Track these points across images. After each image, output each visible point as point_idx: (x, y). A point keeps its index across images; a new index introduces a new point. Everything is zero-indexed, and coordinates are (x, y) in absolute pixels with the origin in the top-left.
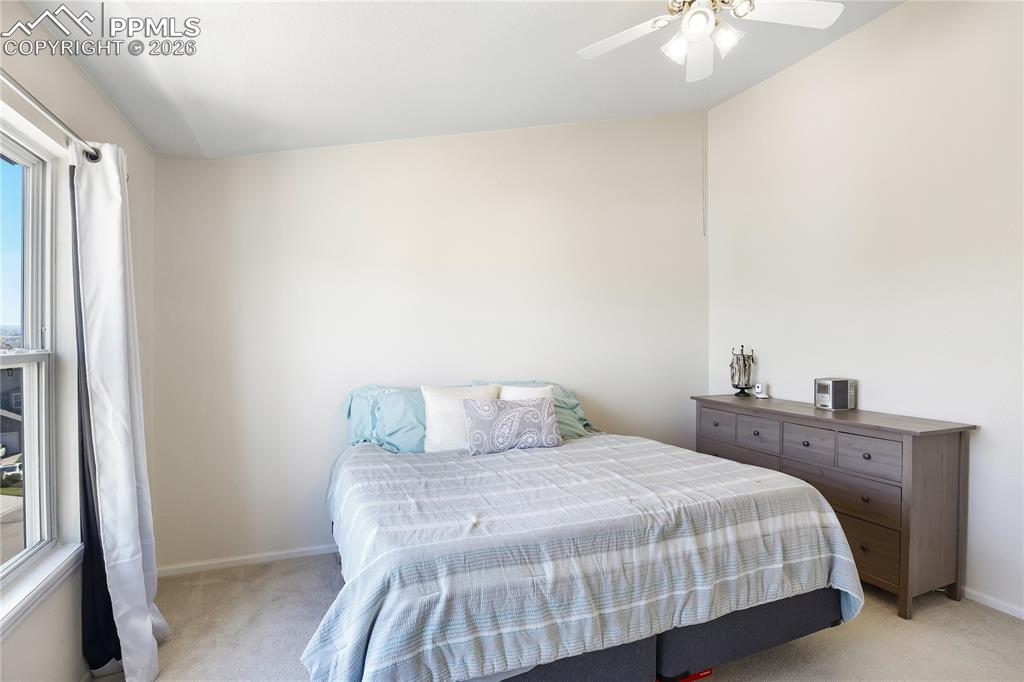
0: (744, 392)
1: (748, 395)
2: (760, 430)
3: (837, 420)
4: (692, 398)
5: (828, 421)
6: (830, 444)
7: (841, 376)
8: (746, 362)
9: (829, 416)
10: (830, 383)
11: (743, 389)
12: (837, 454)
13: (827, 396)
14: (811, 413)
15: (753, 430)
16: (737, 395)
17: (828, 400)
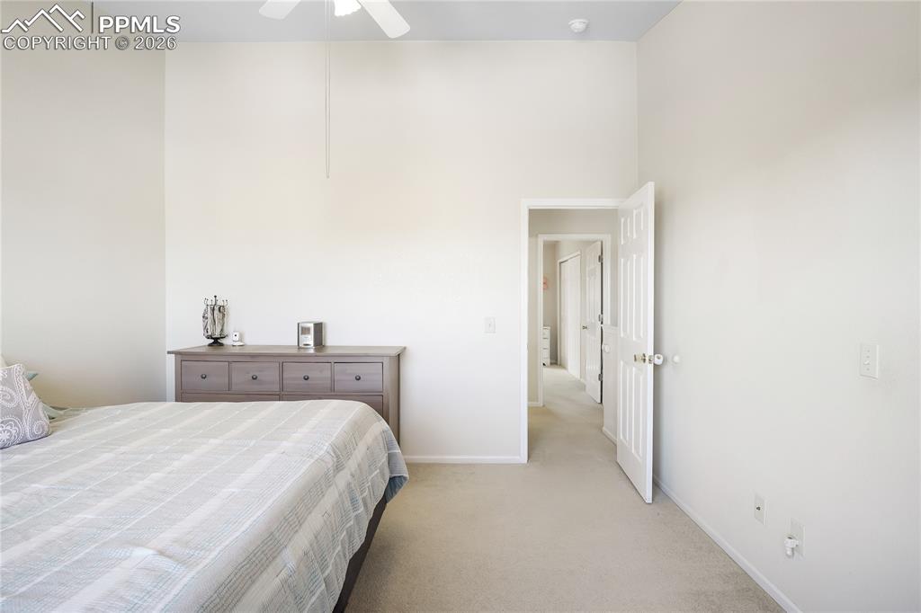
0: (216, 342)
1: (222, 345)
2: (257, 374)
3: (318, 354)
4: (169, 353)
5: (310, 356)
6: (327, 374)
7: (318, 320)
8: (217, 311)
9: (312, 351)
10: (311, 326)
11: (216, 340)
12: (333, 381)
13: (309, 336)
14: (295, 351)
15: (251, 375)
16: (210, 345)
17: (309, 339)
